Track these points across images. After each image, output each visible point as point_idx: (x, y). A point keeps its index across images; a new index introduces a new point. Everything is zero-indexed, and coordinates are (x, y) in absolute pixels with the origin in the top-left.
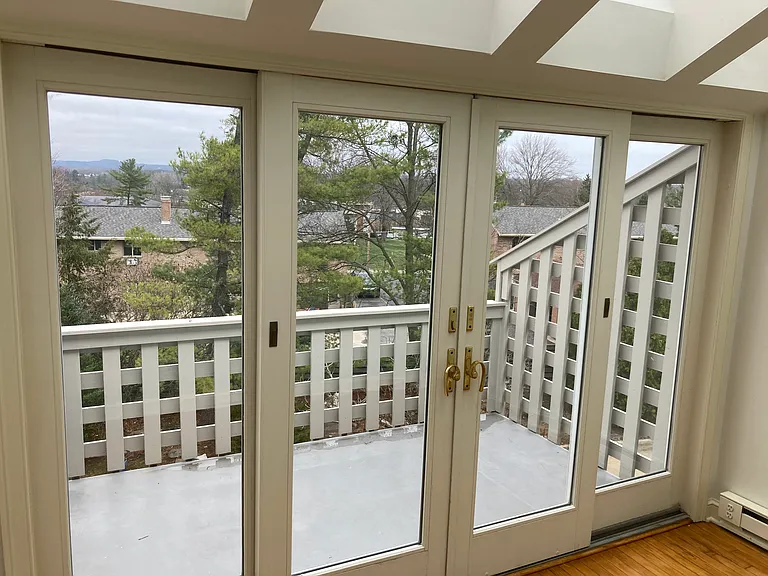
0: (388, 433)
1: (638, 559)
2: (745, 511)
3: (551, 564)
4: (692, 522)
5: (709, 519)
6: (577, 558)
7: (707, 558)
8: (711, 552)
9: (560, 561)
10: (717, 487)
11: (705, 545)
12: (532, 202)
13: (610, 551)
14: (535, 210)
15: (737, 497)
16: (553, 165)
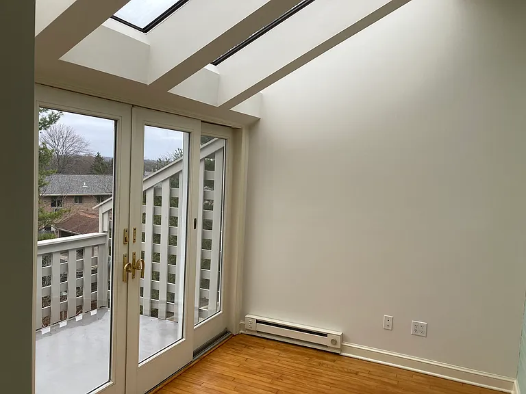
0: (48, 329)
1: (217, 359)
2: (258, 321)
3: (177, 375)
4: (234, 336)
5: (241, 332)
6: (188, 369)
7: (245, 349)
8: (246, 346)
9: (180, 373)
10: (242, 315)
11: (243, 344)
12: (61, 171)
13: (202, 360)
14: (67, 177)
15: (253, 316)
16: (74, 145)
